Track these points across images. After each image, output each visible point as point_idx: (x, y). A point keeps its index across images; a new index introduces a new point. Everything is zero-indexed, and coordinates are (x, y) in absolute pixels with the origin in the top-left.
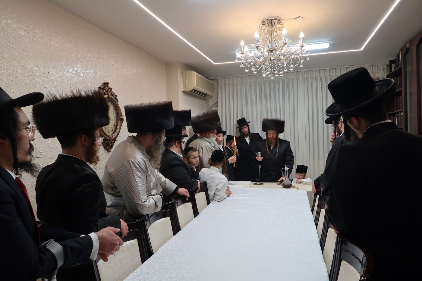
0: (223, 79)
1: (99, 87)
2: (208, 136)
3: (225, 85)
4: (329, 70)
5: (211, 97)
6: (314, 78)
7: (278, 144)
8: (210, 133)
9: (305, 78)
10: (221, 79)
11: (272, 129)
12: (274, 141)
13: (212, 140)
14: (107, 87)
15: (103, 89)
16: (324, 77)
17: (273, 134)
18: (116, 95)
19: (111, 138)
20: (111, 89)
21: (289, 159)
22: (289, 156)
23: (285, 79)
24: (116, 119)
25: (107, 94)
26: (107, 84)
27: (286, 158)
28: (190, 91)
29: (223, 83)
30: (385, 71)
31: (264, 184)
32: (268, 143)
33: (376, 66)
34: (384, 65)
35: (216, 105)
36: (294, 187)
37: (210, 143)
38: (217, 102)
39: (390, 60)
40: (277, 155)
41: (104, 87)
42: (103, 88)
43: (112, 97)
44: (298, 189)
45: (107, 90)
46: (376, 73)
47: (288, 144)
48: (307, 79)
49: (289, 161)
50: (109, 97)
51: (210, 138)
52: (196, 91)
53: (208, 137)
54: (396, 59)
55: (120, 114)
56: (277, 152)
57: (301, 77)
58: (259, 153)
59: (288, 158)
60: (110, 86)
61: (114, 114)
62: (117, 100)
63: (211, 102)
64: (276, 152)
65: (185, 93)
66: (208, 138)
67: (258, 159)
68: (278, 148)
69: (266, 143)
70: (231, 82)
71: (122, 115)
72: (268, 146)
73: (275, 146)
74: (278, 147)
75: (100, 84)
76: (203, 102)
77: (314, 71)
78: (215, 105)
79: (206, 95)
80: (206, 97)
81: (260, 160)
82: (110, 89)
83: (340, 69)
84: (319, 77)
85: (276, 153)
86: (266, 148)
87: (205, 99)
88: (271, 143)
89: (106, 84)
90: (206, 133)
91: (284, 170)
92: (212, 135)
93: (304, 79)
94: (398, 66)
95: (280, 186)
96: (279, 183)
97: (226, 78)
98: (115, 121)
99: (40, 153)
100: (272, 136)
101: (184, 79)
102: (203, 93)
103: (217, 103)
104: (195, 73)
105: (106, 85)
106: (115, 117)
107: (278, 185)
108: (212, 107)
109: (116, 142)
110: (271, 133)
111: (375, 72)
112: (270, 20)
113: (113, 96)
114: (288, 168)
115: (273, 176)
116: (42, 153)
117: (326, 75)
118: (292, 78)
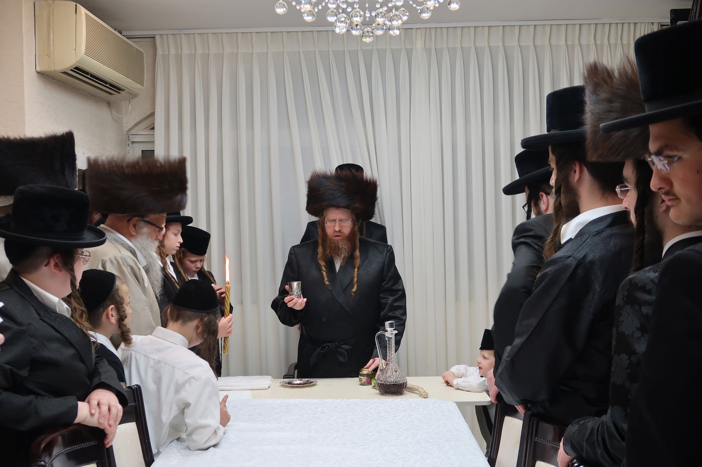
0: (171, 39)
2: (132, 230)
3: (179, 58)
4: (501, 28)
5: (133, 95)
6: (459, 53)
7: (357, 253)
8: (142, 224)
9: (433, 51)
10: (165, 37)
11: (337, 207)
12: (344, 246)
13: (143, 249)
16: (487, 51)
17: (341, 220)
21: (395, 301)
22: (393, 292)
23: (372, 50)
27: (383, 301)
28: (65, 73)
29: (173, 52)
31: (315, 385)
32: (324, 249)
33: (632, 26)
34: (653, 23)
35: (147, 123)
36: (412, 390)
37: (134, 254)
38: (152, 114)
39: (672, 11)
40: (354, 290)
44: (426, 397)
47: (388, 254)
48: (439, 52)
49: (393, 308)
51: (139, 239)
52: (84, 71)
53: (134, 234)
54: (691, 7)
56: (356, 279)
57: (419, 44)
58: (295, 284)
59: (391, 299)
63: (132, 114)
64: (352, 279)
65: (46, 76)
66: (129, 236)
67: (290, 305)
68: (359, 269)
69: (320, 250)
70: (200, 51)
72: (326, 262)
73: (349, 261)
74: (357, 265)
76: (104, 113)
77: (459, 31)
78: (141, 125)
79: (117, 88)
80: (116, 96)
81: (298, 307)
83: (532, 28)
84: (473, 50)
85: (351, 284)
86: (319, 269)
87: (109, 104)
88: (336, 250)
90: (129, 221)
91: (382, 338)
92: (146, 230)
93: (428, 51)
95: (370, 390)
96: (364, 379)
97: (183, 37)
100: (337, 229)
101: (45, 27)
102: (106, 83)
103: (151, 119)
104: (83, 11)
107: (362, 385)
108: (133, 132)
110: (335, 220)
114: (396, 332)
115: (341, 359)
117: (492, 44)
118: (392, 47)
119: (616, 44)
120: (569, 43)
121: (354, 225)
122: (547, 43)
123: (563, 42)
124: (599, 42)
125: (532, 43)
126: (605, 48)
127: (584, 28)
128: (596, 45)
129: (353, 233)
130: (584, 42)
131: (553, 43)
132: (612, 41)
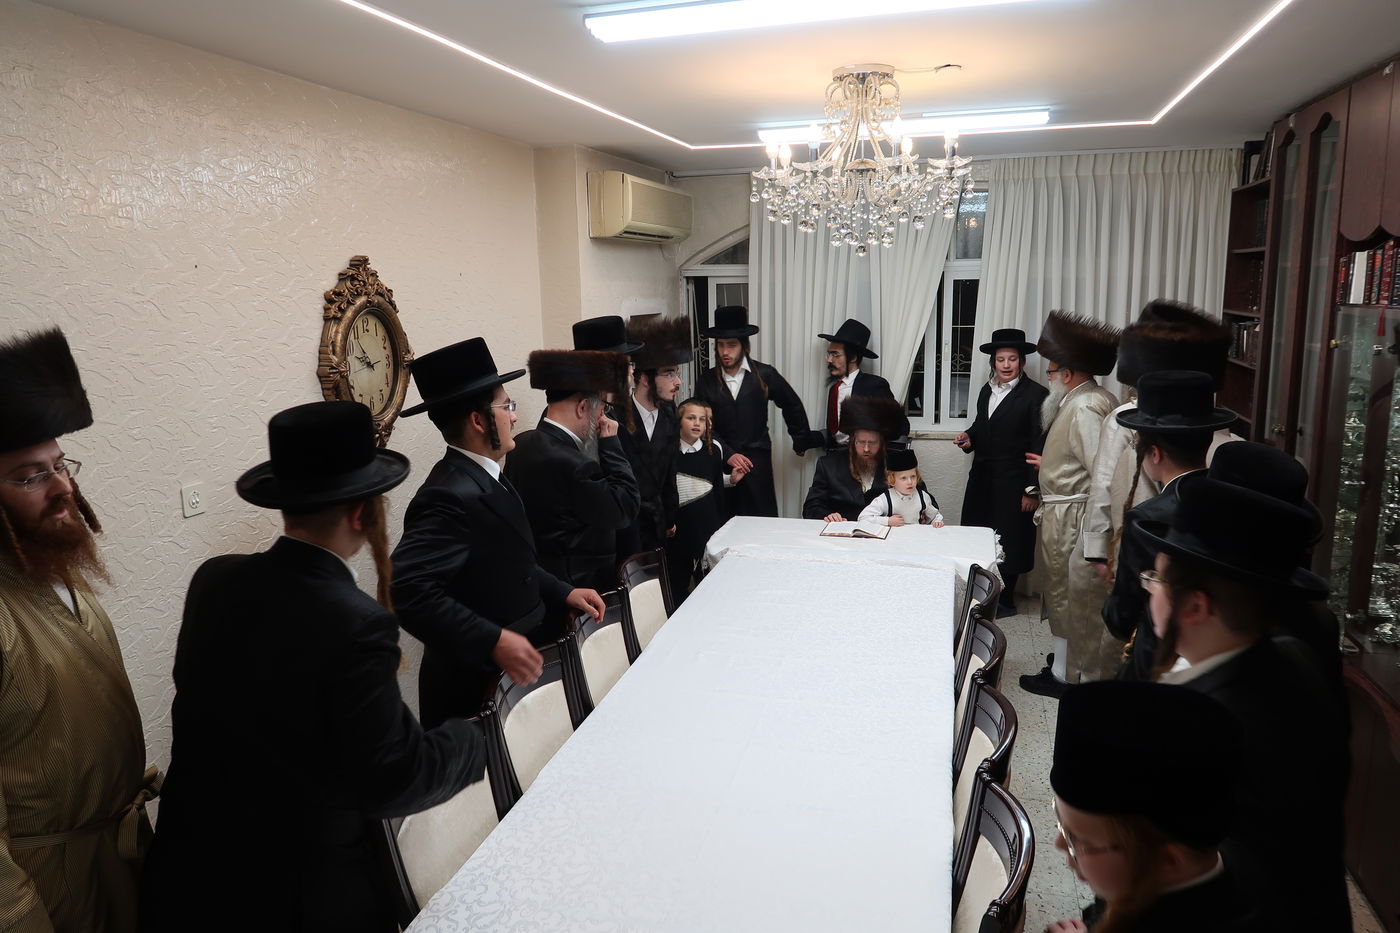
1: (340, 274)
5: (681, 238)
14: (364, 270)
15: (353, 278)
17: (870, 443)
18: (390, 291)
19: (379, 425)
20: (374, 274)
24: (391, 363)
25: (366, 294)
26: (365, 261)
28: (617, 236)
30: (1234, 168)
39: (1246, 143)
41: (354, 272)
42: (352, 275)
43: (381, 299)
45: (364, 282)
46: (1206, 174)
50: (369, 302)
52: (633, 233)
54: (1263, 139)
55: (403, 348)
60: (372, 266)
61: (385, 348)
62: (395, 308)
65: (599, 241)
71: (409, 352)
75: (342, 265)
79: (666, 238)
80: (666, 245)
82: (372, 275)
87: (661, 249)
89: (359, 263)
94: (1263, 176)
98: (390, 371)
99: (193, 505)
100: (866, 450)
101: (596, 197)
102: (655, 236)
104: (630, 178)
105: (361, 265)
106: (387, 358)
108: (685, 267)
109: (393, 432)
110: (864, 442)
111: (1202, 172)
112: (859, 75)
113: (382, 295)
116: (197, 502)
119: (1187, 173)
120: (1133, 172)
121: (881, 445)
122: (1108, 172)
123: (1126, 171)
124: (1167, 171)
125: (1091, 174)
126: (1174, 176)
127: (1151, 158)
128: (1163, 173)
129: (880, 452)
130: (1150, 171)
131: (1115, 172)
132: (1183, 170)
